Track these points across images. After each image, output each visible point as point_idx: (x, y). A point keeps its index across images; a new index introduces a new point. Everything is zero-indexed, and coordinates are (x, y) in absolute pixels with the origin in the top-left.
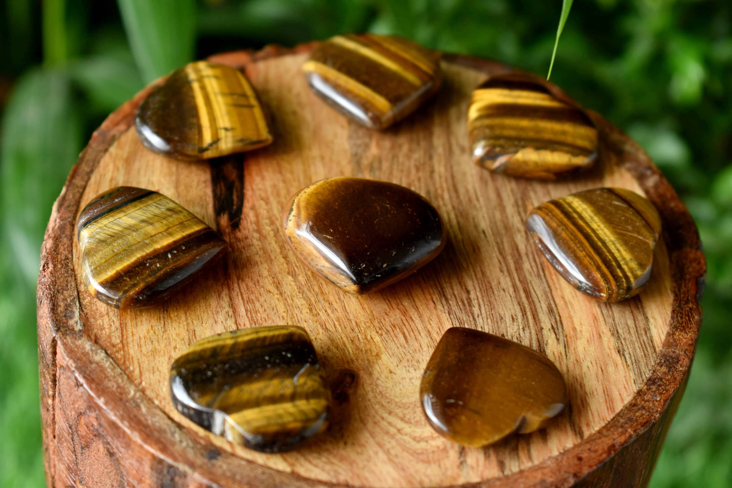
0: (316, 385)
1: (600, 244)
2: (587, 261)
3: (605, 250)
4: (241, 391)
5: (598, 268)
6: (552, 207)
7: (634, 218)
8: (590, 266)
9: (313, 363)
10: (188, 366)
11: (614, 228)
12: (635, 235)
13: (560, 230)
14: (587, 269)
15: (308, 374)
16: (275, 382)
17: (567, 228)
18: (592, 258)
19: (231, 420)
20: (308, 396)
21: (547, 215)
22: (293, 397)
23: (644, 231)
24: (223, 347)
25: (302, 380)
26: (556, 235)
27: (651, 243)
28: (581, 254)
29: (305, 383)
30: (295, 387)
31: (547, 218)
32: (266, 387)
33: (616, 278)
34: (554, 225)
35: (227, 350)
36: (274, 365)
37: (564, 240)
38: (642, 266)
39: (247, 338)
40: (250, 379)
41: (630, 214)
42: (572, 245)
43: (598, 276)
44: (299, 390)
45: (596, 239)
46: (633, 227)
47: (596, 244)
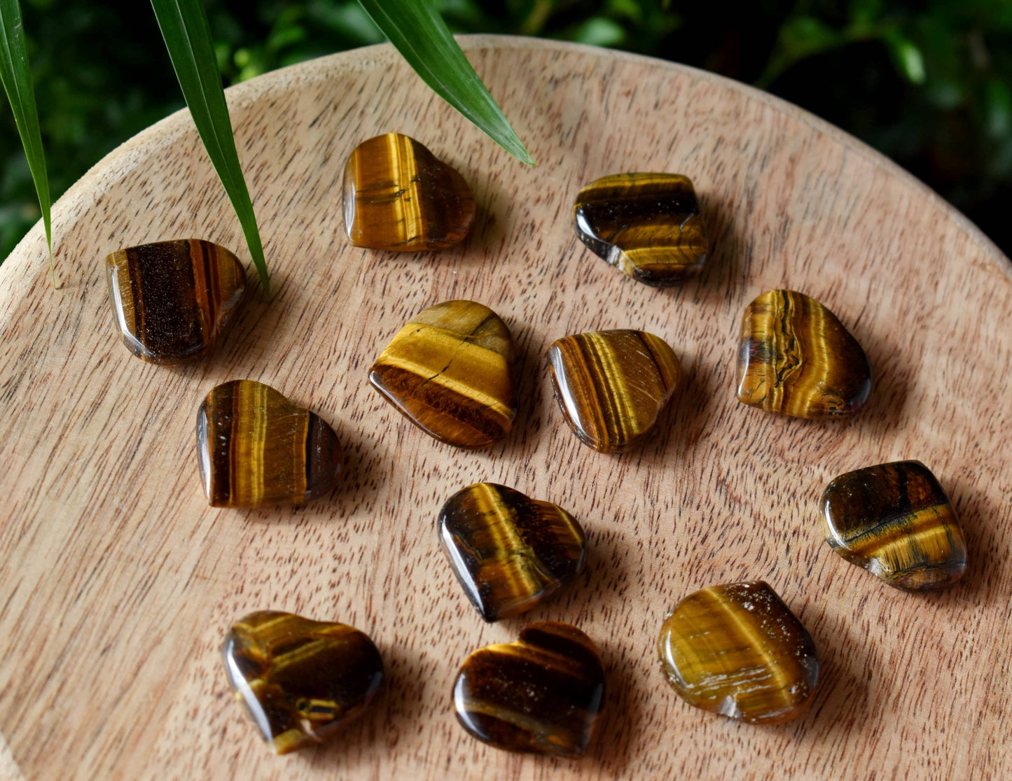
0: (698, 233)
1: (607, 395)
2: (588, 410)
3: (609, 403)
4: (637, 231)
5: (597, 421)
6: (575, 343)
7: (651, 373)
8: (589, 416)
9: (697, 213)
10: (593, 202)
11: (627, 380)
12: (646, 392)
13: (574, 370)
14: (586, 418)
15: (692, 223)
16: (665, 227)
17: (581, 370)
18: (594, 408)
19: (625, 254)
20: (691, 242)
21: (568, 351)
22: (679, 242)
23: (657, 390)
24: (623, 188)
25: (687, 228)
26: (569, 374)
27: (659, 403)
28: (585, 402)
29: (689, 231)
30: (681, 233)
31: (566, 354)
32: (658, 230)
33: (611, 434)
34: (570, 364)
35: (626, 192)
36: (665, 212)
37: (574, 382)
38: (640, 424)
39: (643, 183)
40: (644, 222)
41: (649, 368)
42: (581, 390)
43: (594, 428)
44: (684, 236)
45: (605, 389)
46: (647, 383)
47: (603, 395)
